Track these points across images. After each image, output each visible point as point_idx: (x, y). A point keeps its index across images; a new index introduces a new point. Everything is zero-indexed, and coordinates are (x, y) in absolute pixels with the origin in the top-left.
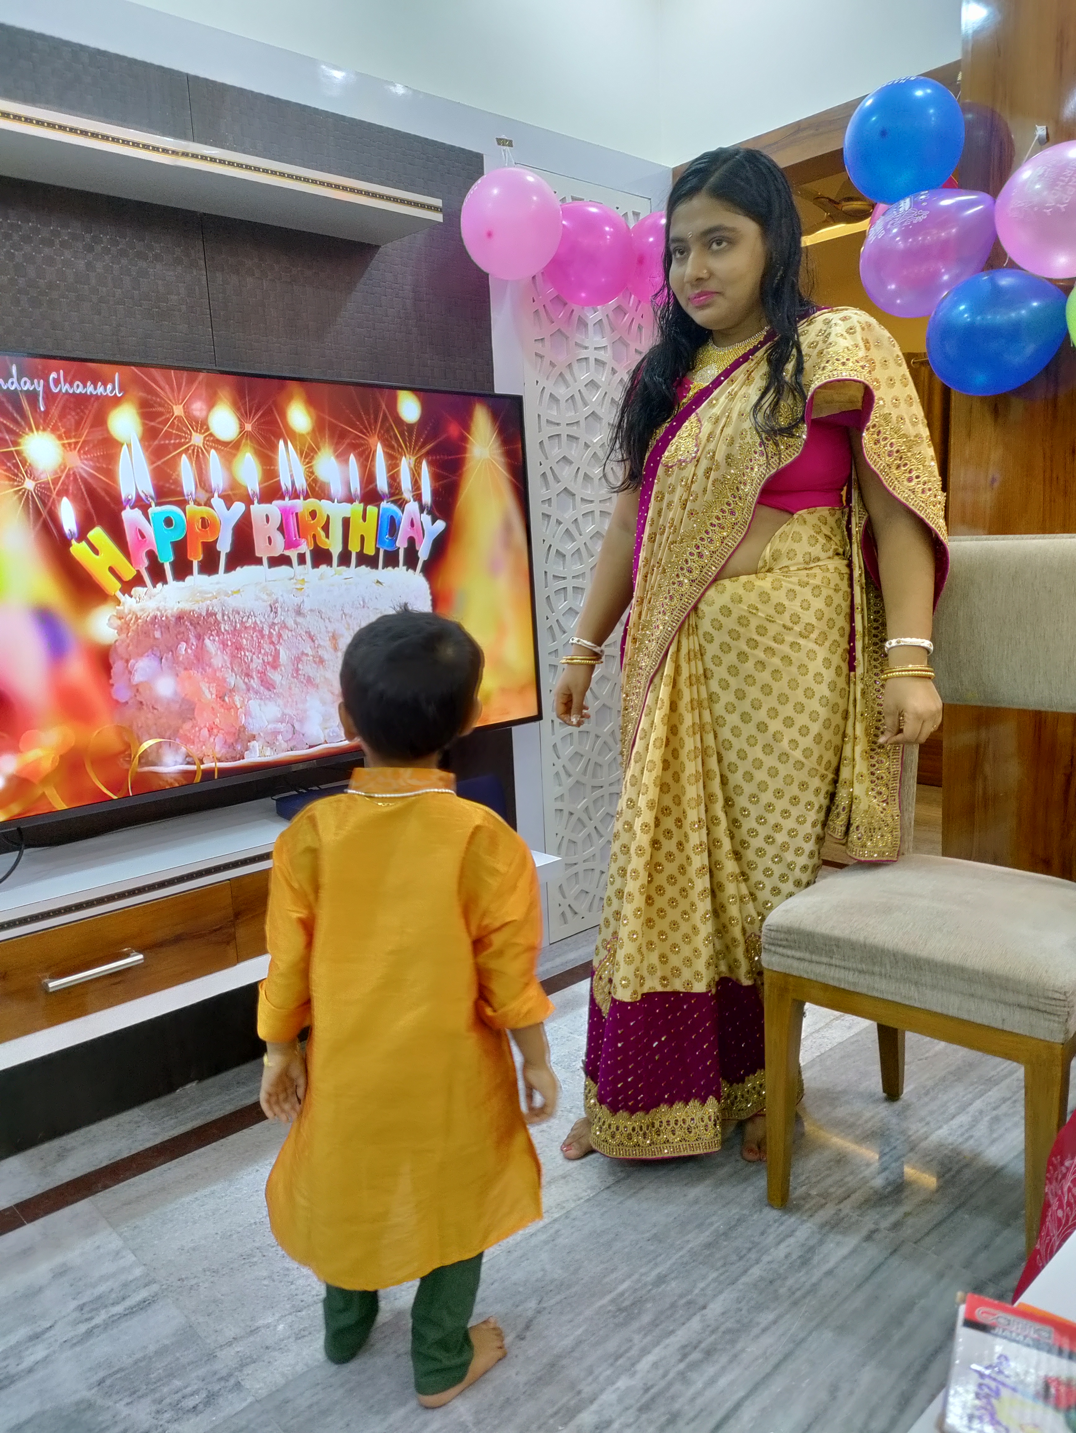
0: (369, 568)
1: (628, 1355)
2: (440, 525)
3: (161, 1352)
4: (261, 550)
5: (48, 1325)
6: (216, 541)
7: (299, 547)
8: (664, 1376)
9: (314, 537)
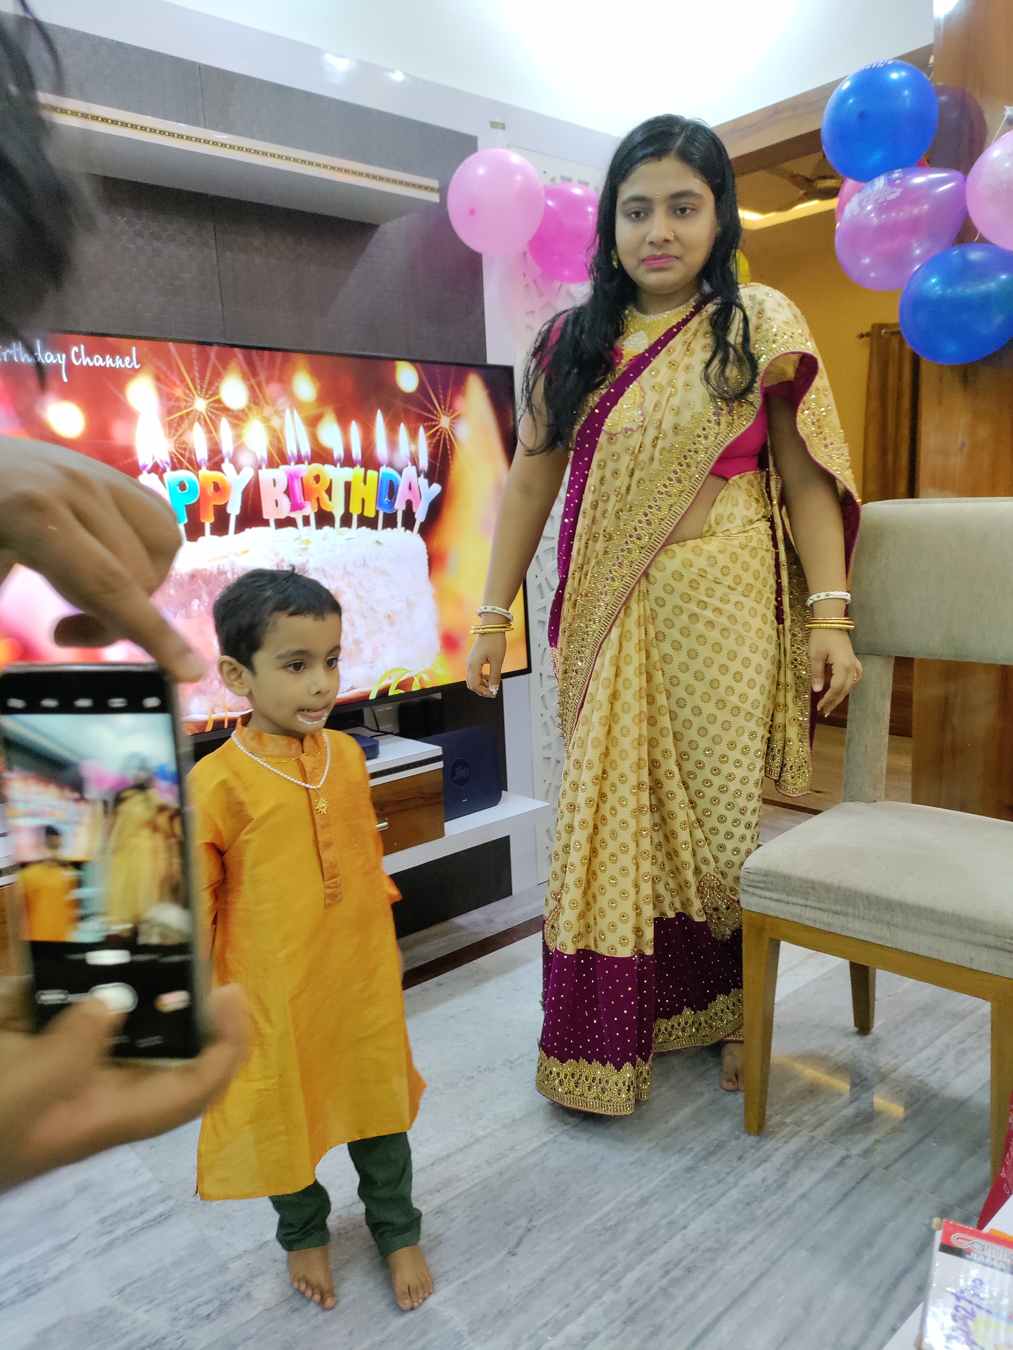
0: (369, 529)
1: (613, 1271)
2: (436, 488)
3: (178, 1263)
4: (269, 512)
5: (72, 1237)
6: (226, 504)
7: (304, 510)
8: (648, 1290)
9: (318, 499)
